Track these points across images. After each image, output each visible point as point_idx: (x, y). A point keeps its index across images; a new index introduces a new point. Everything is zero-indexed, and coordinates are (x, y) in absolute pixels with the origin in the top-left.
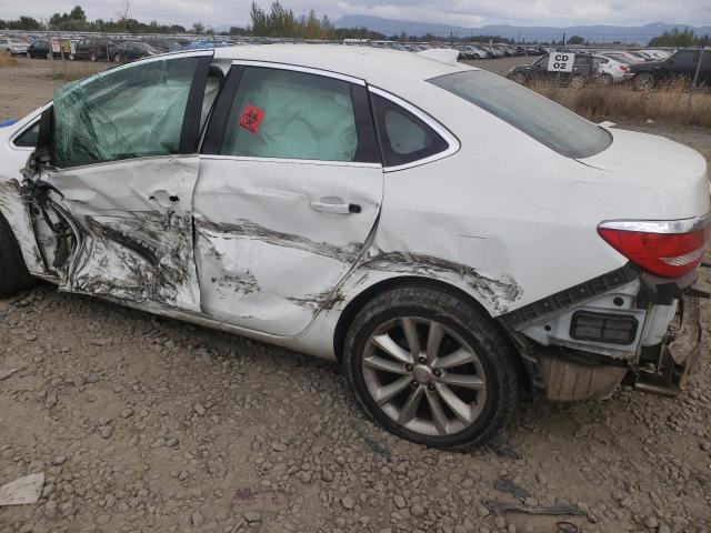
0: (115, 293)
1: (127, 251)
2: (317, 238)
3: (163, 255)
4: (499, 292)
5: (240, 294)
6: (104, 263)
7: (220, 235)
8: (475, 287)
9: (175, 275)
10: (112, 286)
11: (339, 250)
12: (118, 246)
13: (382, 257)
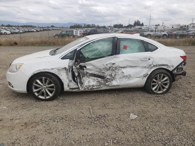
0: (94, 87)
1: (95, 78)
2: (141, 66)
3: (107, 76)
4: (171, 67)
5: (127, 79)
6: (89, 82)
7: (122, 69)
8: (167, 67)
9: (111, 79)
10: (93, 86)
11: (146, 67)
12: (93, 77)
13: (154, 66)
